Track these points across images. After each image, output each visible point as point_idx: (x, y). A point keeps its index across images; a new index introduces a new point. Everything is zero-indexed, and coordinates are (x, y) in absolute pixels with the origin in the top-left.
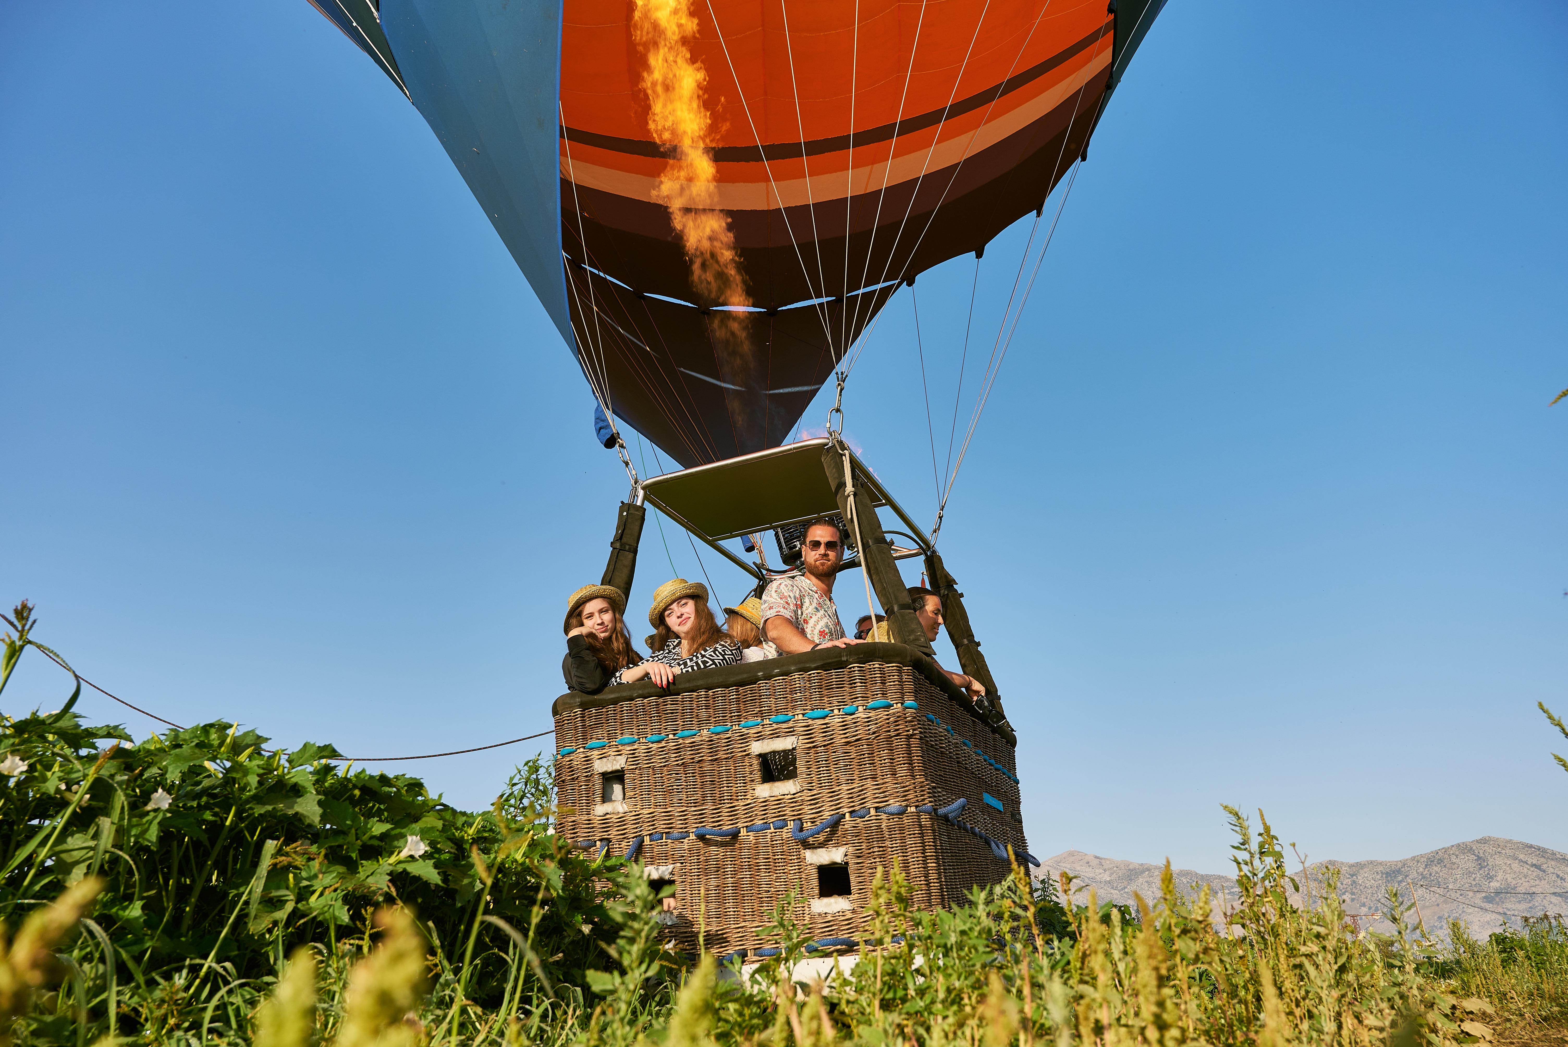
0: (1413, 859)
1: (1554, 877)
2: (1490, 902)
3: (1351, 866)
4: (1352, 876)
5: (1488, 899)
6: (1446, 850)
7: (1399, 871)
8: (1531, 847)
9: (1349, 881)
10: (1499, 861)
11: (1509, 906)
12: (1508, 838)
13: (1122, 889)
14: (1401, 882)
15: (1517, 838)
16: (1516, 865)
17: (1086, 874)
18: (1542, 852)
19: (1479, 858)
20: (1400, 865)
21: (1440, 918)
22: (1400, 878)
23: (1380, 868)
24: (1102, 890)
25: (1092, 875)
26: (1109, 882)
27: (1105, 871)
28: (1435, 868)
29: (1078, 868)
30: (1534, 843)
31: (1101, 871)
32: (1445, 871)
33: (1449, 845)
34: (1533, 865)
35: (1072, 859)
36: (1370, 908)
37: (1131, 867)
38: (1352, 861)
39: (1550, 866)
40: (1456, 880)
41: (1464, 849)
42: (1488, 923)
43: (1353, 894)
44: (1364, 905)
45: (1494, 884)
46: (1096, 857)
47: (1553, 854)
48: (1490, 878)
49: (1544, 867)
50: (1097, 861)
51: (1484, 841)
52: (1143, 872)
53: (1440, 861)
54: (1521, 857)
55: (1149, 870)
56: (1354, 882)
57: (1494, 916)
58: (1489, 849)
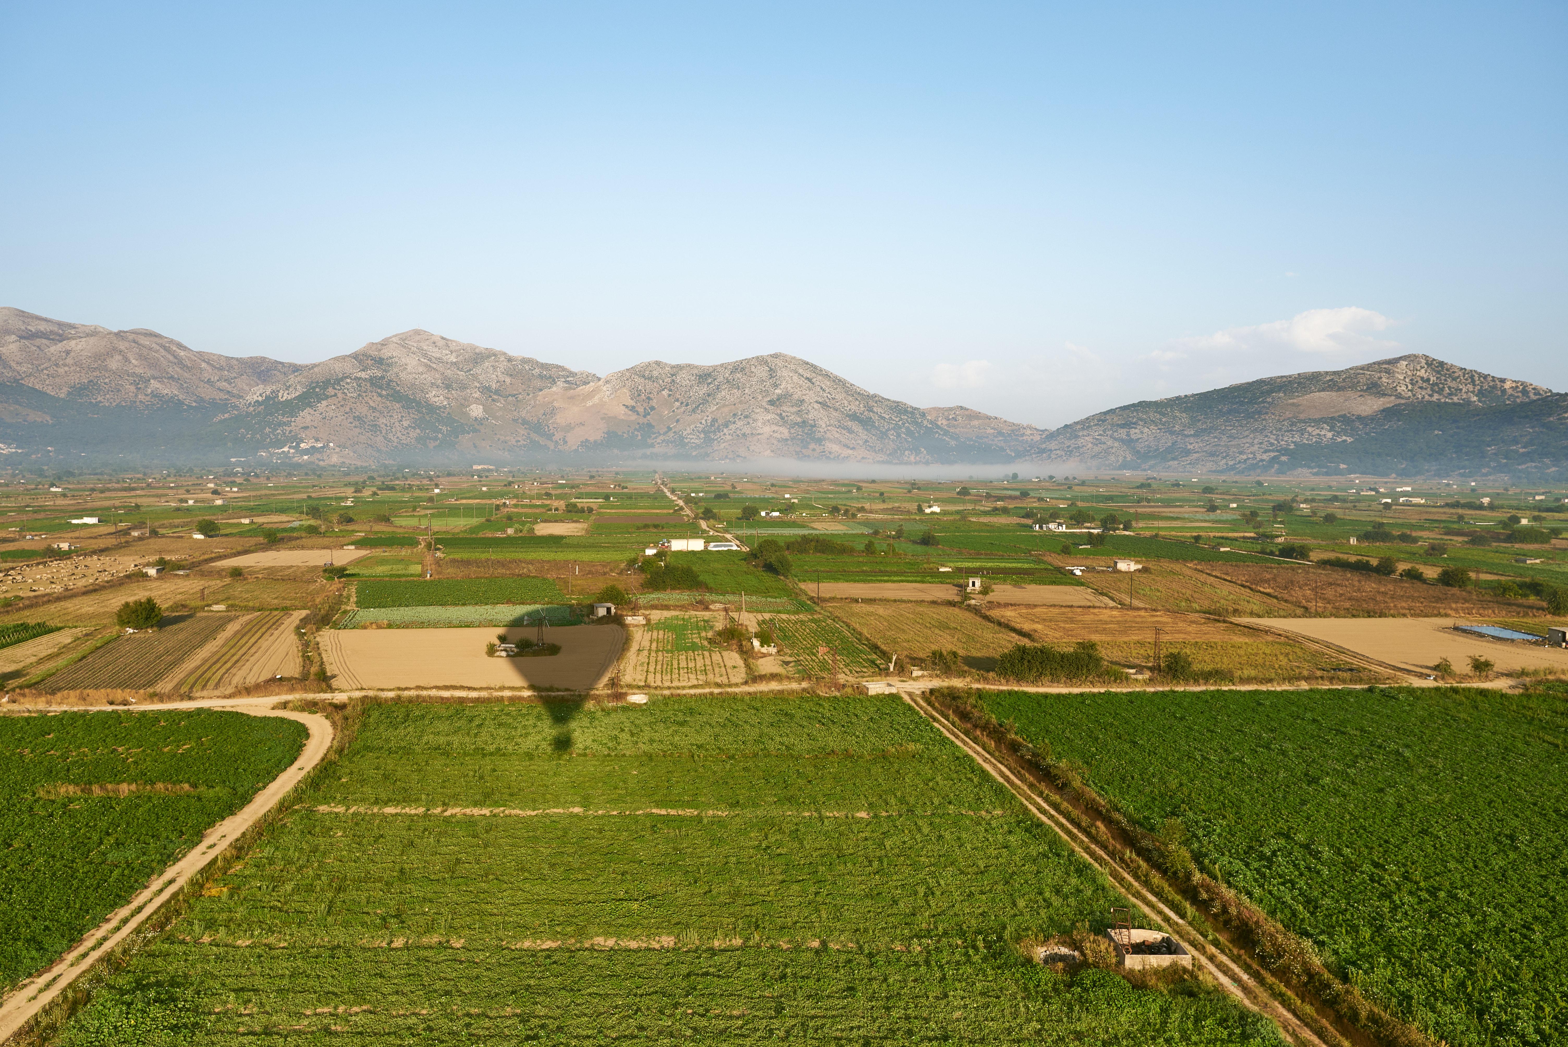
0: (721, 366)
1: (819, 389)
2: (772, 405)
3: (673, 367)
4: (672, 375)
5: (771, 403)
6: (748, 361)
7: (709, 375)
8: (807, 363)
9: (669, 380)
10: (785, 373)
11: (785, 408)
12: (793, 355)
13: (468, 371)
14: (710, 383)
15: (800, 356)
16: (795, 378)
17: (433, 355)
18: (814, 368)
19: (771, 369)
20: (711, 369)
21: (734, 415)
22: (710, 381)
23: (695, 371)
24: (449, 371)
25: (438, 355)
26: (455, 363)
27: (452, 352)
28: (738, 375)
29: (425, 348)
30: (810, 361)
31: (448, 352)
32: (745, 377)
33: (750, 357)
34: (807, 378)
35: (418, 338)
36: (682, 403)
37: (477, 351)
38: (674, 363)
39: (818, 380)
40: (752, 385)
41: (761, 361)
42: (769, 421)
43: (670, 390)
44: (677, 400)
45: (778, 391)
46: (443, 338)
47: (821, 370)
48: (776, 386)
49: (814, 380)
50: (443, 342)
51: (775, 356)
52: (489, 357)
53: (743, 369)
54: (800, 371)
55: (495, 355)
56: (673, 381)
57: (773, 416)
58: (780, 363)
